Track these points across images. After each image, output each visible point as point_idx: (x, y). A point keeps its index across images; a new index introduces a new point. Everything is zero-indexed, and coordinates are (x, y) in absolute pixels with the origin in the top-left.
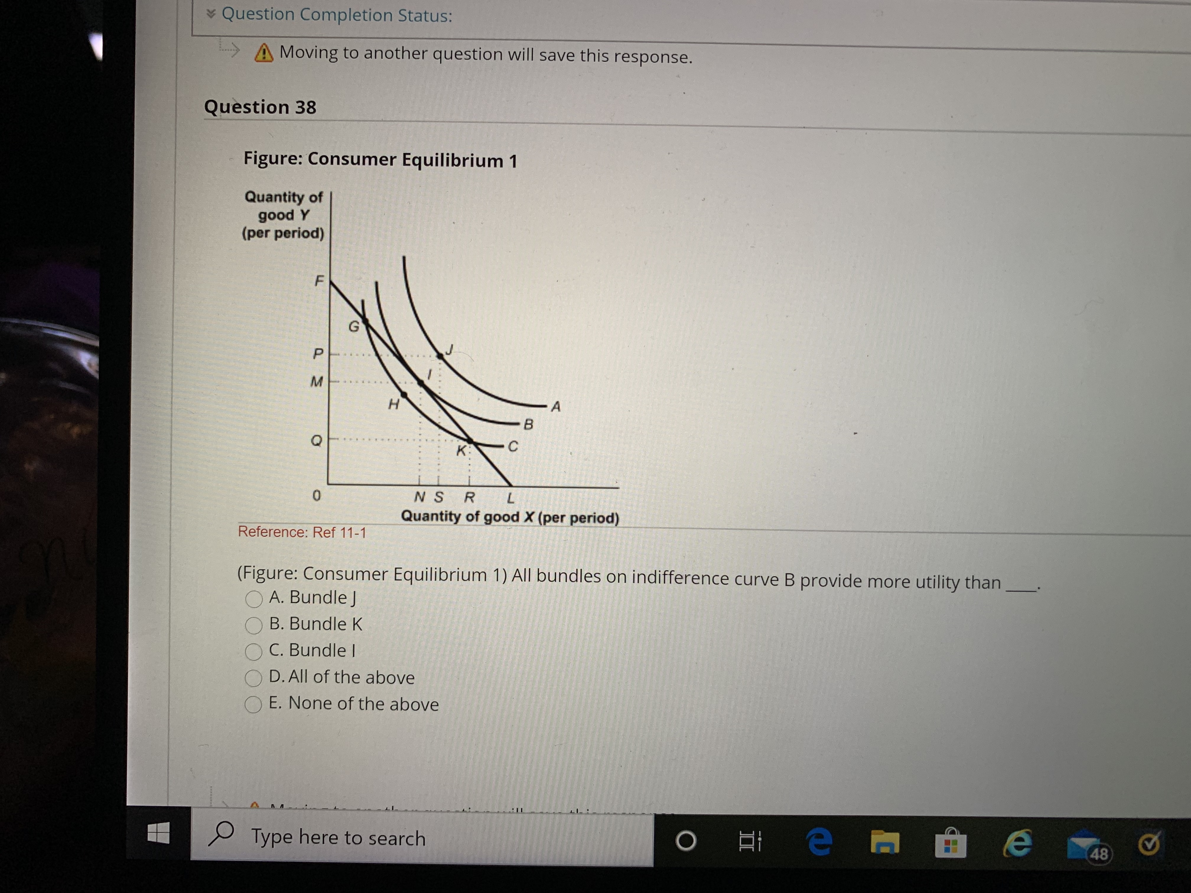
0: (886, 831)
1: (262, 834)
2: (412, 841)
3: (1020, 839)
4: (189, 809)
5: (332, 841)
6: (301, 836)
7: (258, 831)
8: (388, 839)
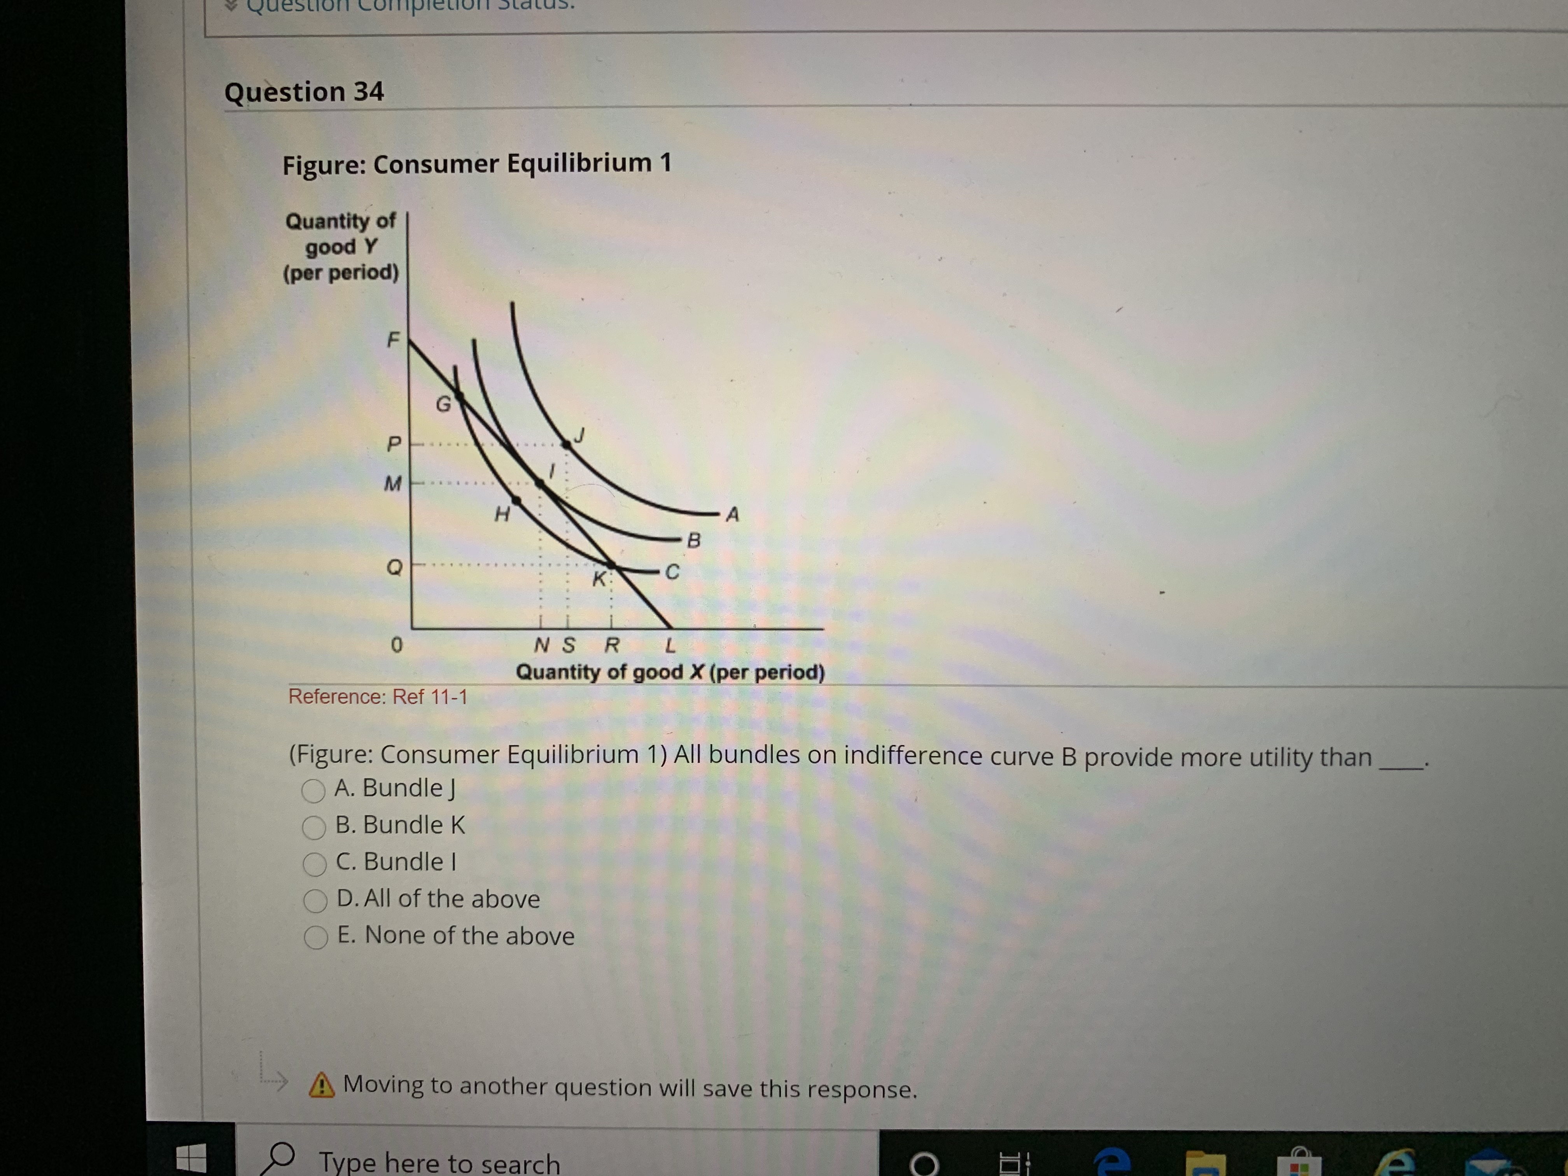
0: (1207, 1152)
1: (334, 1159)
2: (542, 1167)
3: (1397, 1162)
4: (232, 1125)
5: (431, 1169)
6: (388, 1162)
7: (328, 1155)
8: (509, 1166)
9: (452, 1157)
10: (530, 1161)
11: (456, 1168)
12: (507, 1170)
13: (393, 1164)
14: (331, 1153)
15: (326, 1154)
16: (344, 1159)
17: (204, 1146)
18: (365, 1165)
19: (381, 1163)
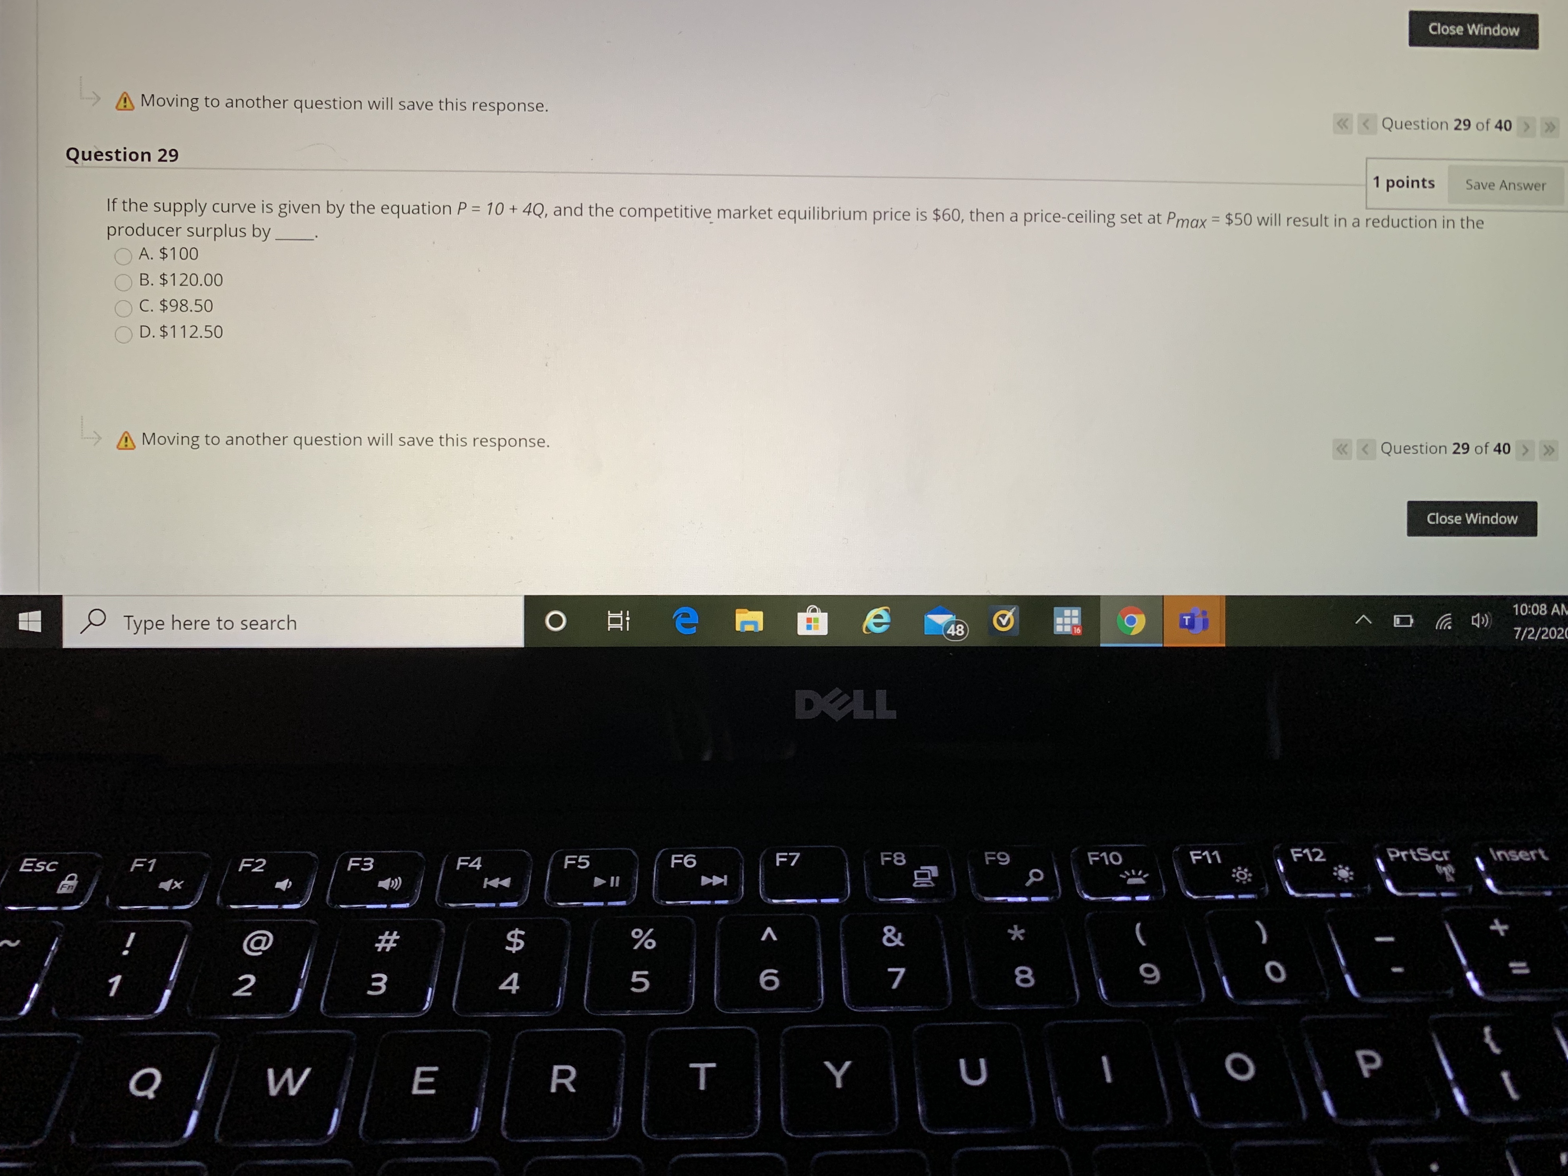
0: (750, 610)
1: (134, 621)
2: (283, 625)
4: (60, 597)
5: (205, 627)
6: (173, 622)
7: (130, 618)
8: (260, 623)
9: (219, 618)
10: (275, 621)
11: (222, 626)
12: (258, 627)
13: (177, 624)
14: (133, 616)
15: (129, 617)
16: (141, 621)
17: (39, 612)
18: (157, 625)
19: (168, 623)
